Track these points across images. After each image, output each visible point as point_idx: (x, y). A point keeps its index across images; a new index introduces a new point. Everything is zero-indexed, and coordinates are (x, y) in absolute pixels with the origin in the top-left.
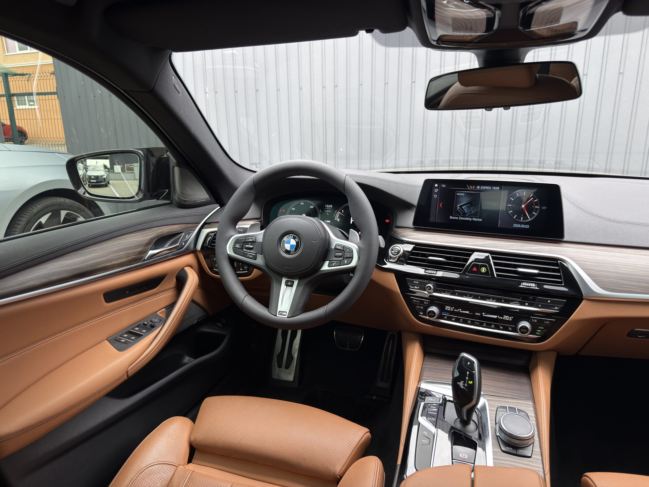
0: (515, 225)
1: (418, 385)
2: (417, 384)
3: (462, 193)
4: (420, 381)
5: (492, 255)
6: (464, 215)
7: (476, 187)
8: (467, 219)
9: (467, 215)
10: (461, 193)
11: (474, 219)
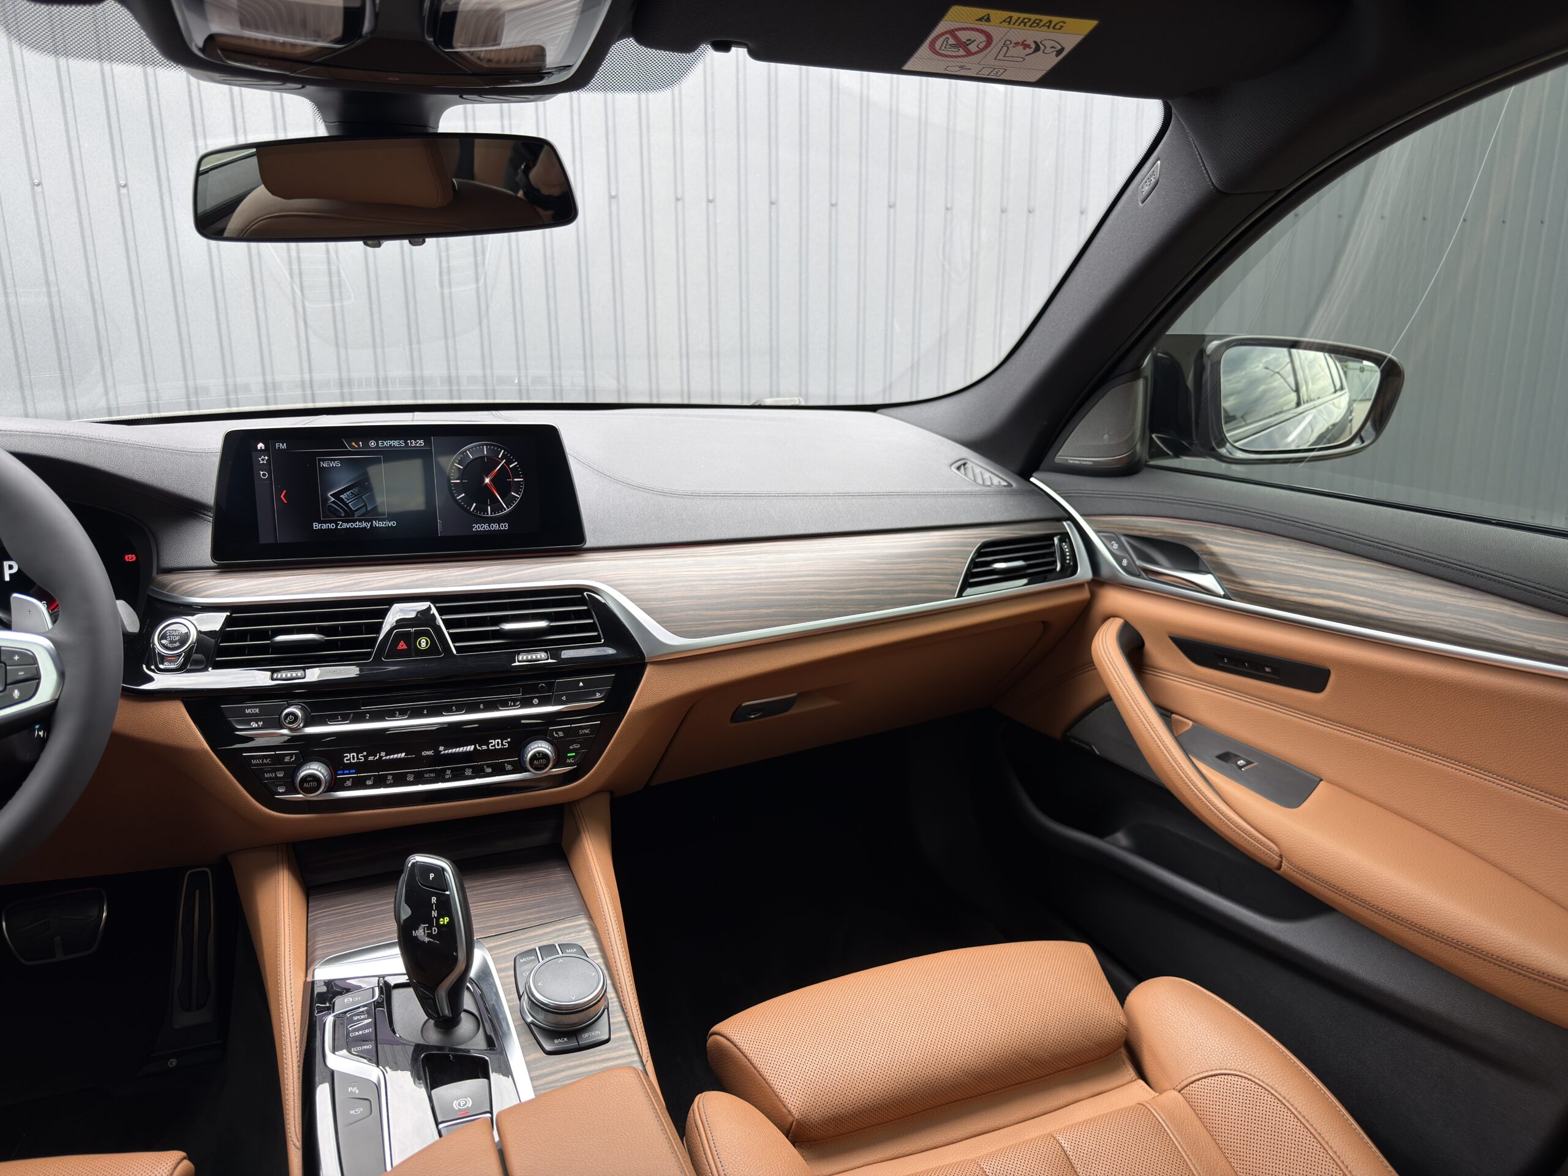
0: (477, 527)
1: (306, 976)
2: (303, 975)
3: (334, 460)
4: (309, 965)
5: (437, 605)
6: (349, 516)
7: (366, 445)
8: (357, 525)
9: (357, 515)
10: (331, 460)
11: (376, 524)
